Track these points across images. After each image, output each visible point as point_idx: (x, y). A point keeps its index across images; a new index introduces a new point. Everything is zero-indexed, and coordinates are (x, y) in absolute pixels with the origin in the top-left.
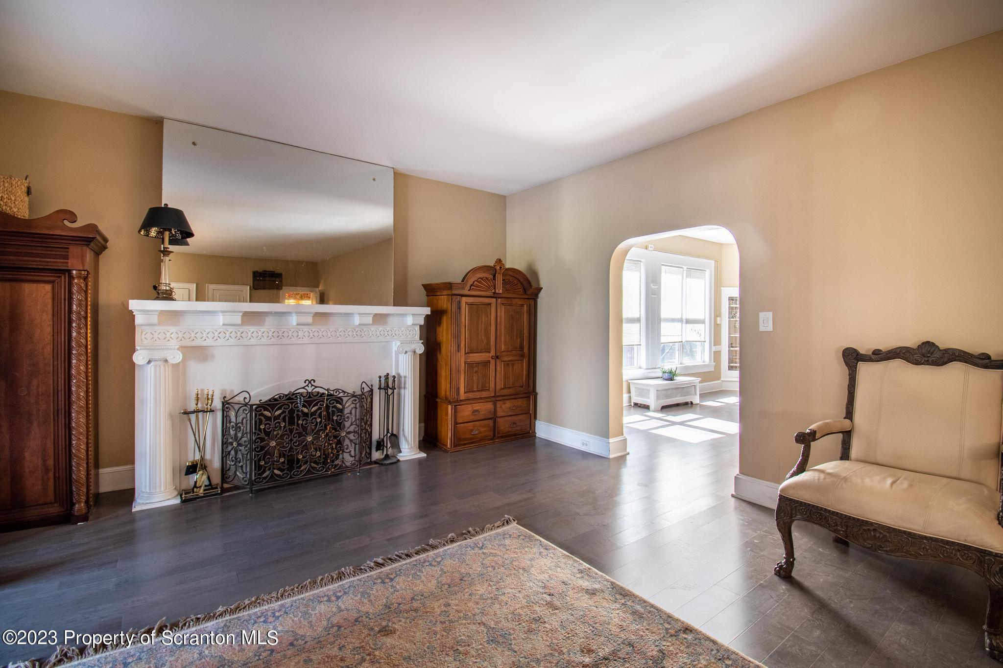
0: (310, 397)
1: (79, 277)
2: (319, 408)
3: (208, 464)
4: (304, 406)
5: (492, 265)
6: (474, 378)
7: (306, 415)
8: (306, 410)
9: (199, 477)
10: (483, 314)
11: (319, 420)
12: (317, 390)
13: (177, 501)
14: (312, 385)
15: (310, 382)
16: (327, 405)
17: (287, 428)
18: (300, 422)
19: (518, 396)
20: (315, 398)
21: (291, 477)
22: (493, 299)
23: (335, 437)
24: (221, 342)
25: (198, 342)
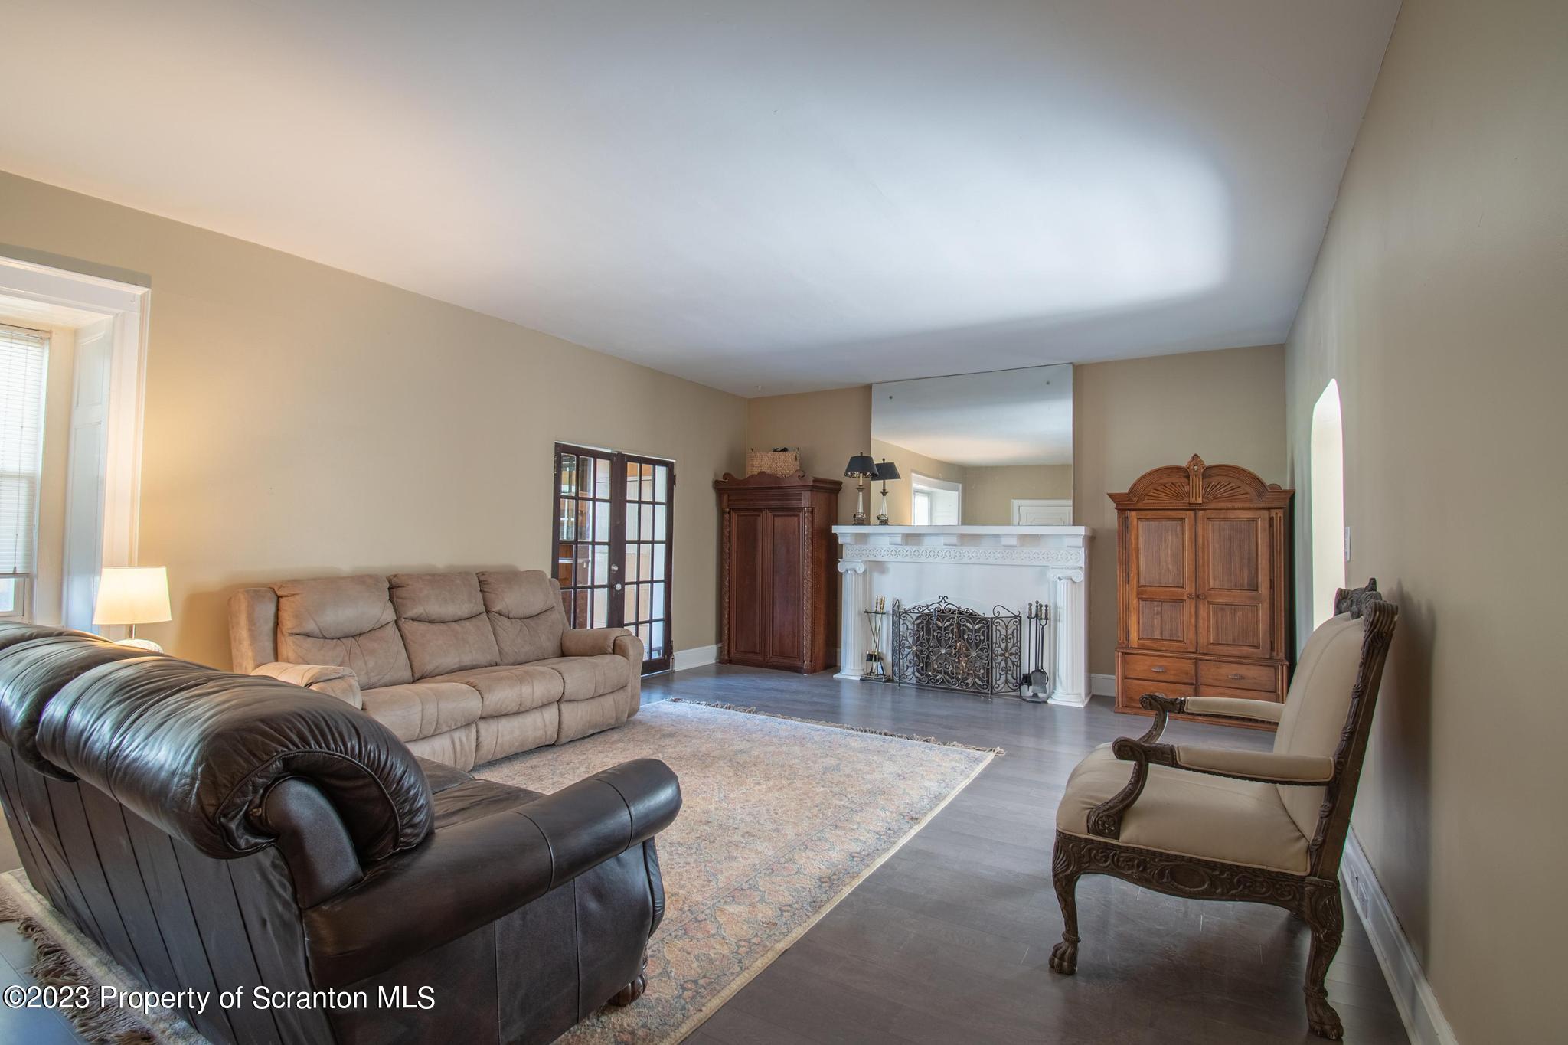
0: (943, 612)
1: (808, 512)
2: (951, 625)
3: (884, 657)
4: (938, 619)
5: (1184, 464)
6: (1155, 621)
7: (940, 628)
8: (940, 624)
9: (877, 666)
10: (1170, 533)
11: (951, 635)
12: (950, 606)
13: (858, 679)
14: (945, 602)
15: (943, 598)
16: (958, 623)
17: (925, 637)
18: (935, 634)
19: (1246, 661)
20: (948, 614)
21: (928, 683)
22: (1188, 512)
23: (967, 656)
24: (893, 558)
25: (879, 559)
